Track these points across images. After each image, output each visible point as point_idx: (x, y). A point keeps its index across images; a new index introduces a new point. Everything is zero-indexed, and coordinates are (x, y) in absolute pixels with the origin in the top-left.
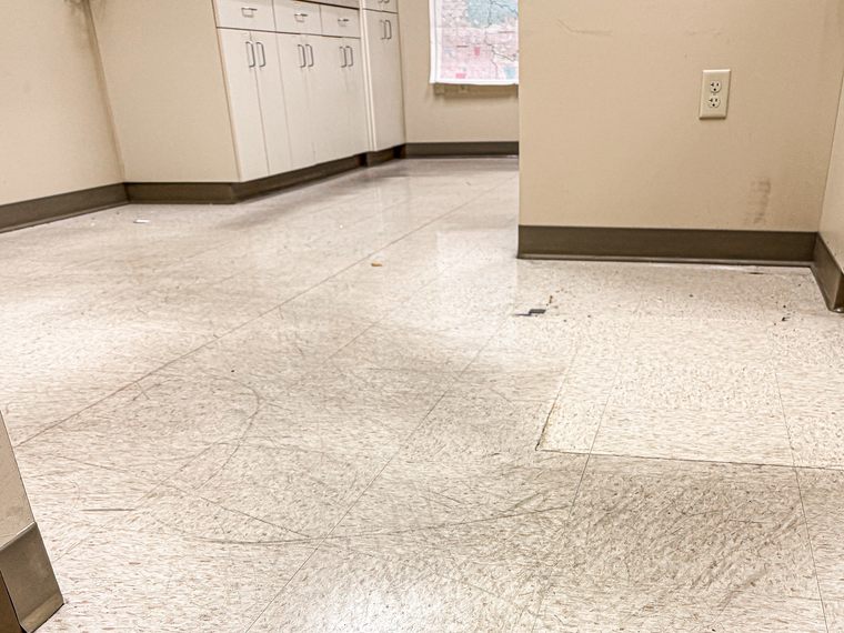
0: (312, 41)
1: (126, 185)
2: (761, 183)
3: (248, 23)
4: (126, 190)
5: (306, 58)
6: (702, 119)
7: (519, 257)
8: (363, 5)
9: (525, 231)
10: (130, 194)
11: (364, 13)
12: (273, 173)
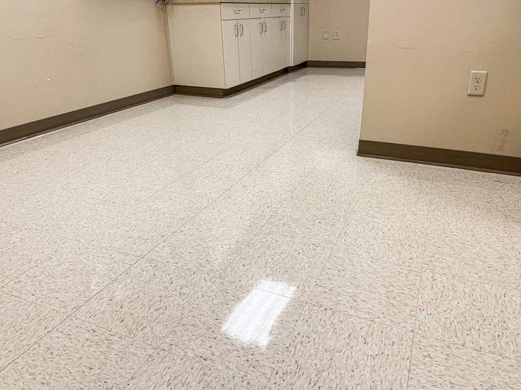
0: (267, 20)
1: (175, 86)
2: (503, 131)
3: (237, 16)
4: (174, 89)
5: (263, 28)
6: (469, 95)
7: (358, 155)
8: (292, 2)
9: (362, 143)
10: (176, 90)
11: (292, 6)
12: (242, 83)
